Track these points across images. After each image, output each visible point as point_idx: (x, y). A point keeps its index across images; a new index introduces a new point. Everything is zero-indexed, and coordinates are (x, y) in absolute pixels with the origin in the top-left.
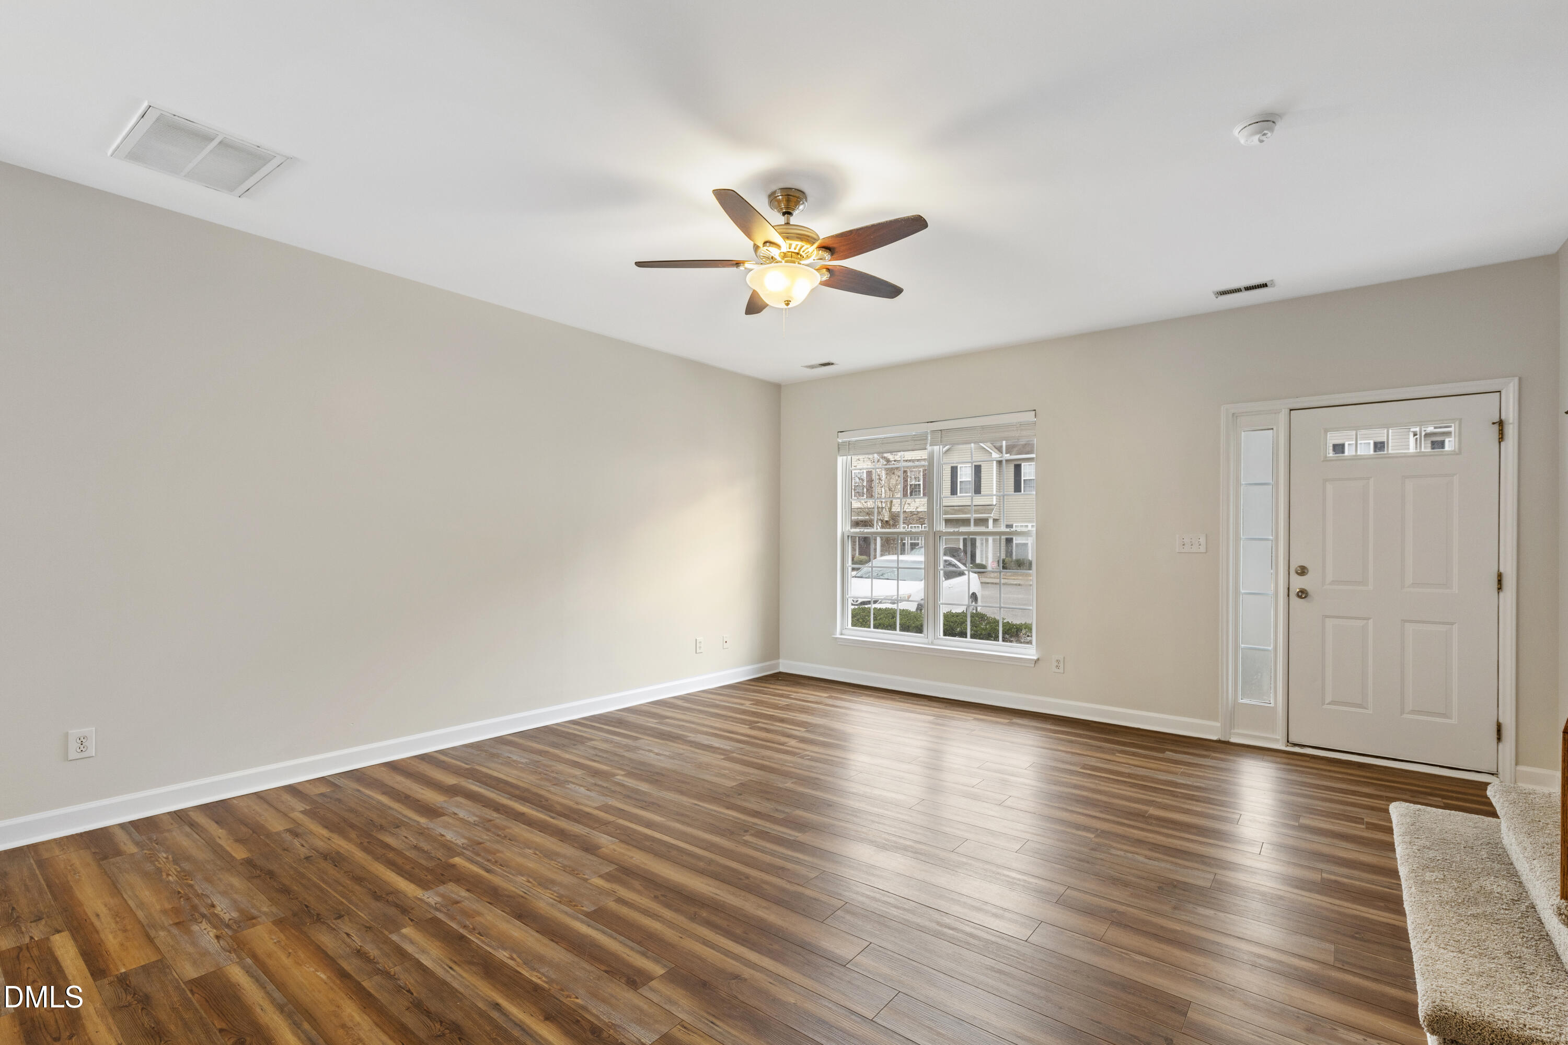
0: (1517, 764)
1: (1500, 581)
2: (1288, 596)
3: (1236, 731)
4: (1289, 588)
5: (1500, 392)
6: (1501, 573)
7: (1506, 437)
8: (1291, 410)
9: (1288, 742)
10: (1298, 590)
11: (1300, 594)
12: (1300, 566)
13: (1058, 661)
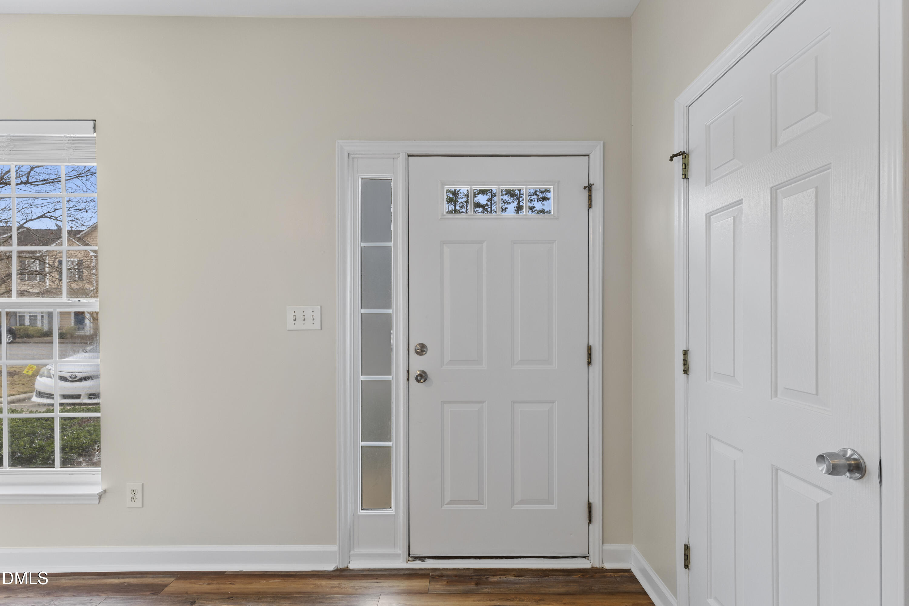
0: (603, 543)
1: (590, 355)
2: (408, 380)
3: (357, 551)
4: (408, 371)
5: (588, 156)
6: (590, 346)
7: (594, 203)
8: (409, 156)
9: (409, 554)
10: (418, 373)
11: (419, 378)
12: (419, 344)
13: (134, 491)
